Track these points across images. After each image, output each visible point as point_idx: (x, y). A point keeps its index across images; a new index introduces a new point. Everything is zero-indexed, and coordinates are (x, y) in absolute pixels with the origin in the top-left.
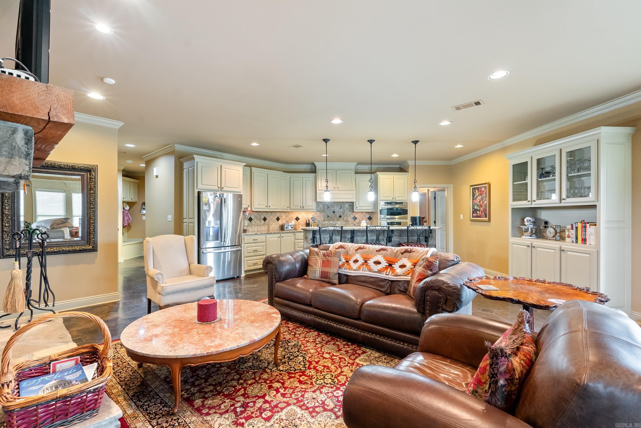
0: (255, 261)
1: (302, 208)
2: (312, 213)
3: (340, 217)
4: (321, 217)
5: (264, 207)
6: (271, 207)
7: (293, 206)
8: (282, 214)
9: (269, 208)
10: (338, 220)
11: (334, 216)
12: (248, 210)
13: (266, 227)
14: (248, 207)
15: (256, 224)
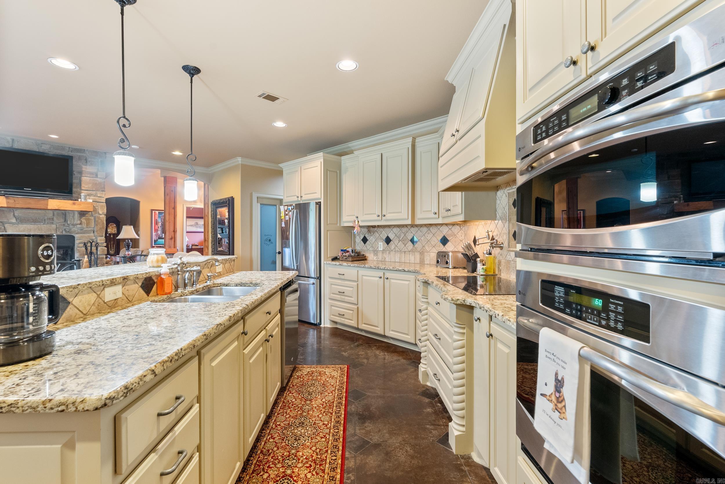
0: (342, 311)
4: (505, 237)
5: (375, 217)
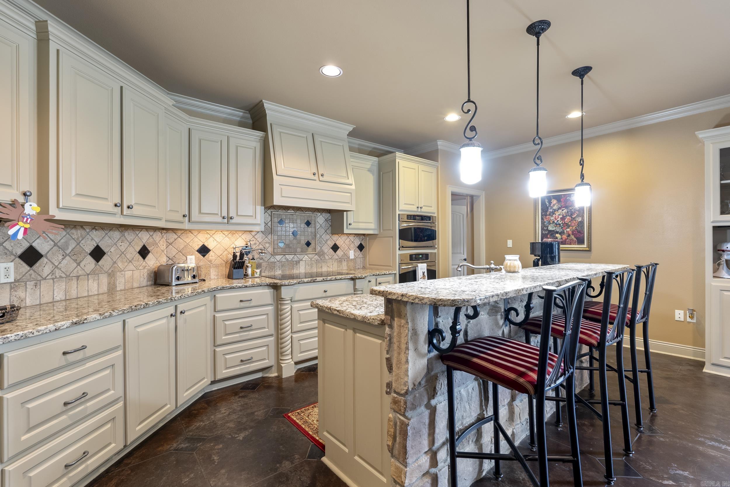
1: (226, 220)
2: (244, 236)
3: (308, 244)
4: (267, 245)
5: (108, 206)
6: (136, 211)
7: (200, 212)
8: (157, 236)
9: (126, 211)
10: (303, 252)
11: (295, 241)
12: (22, 217)
13: (104, 279)
14: (21, 199)
15: (58, 273)
